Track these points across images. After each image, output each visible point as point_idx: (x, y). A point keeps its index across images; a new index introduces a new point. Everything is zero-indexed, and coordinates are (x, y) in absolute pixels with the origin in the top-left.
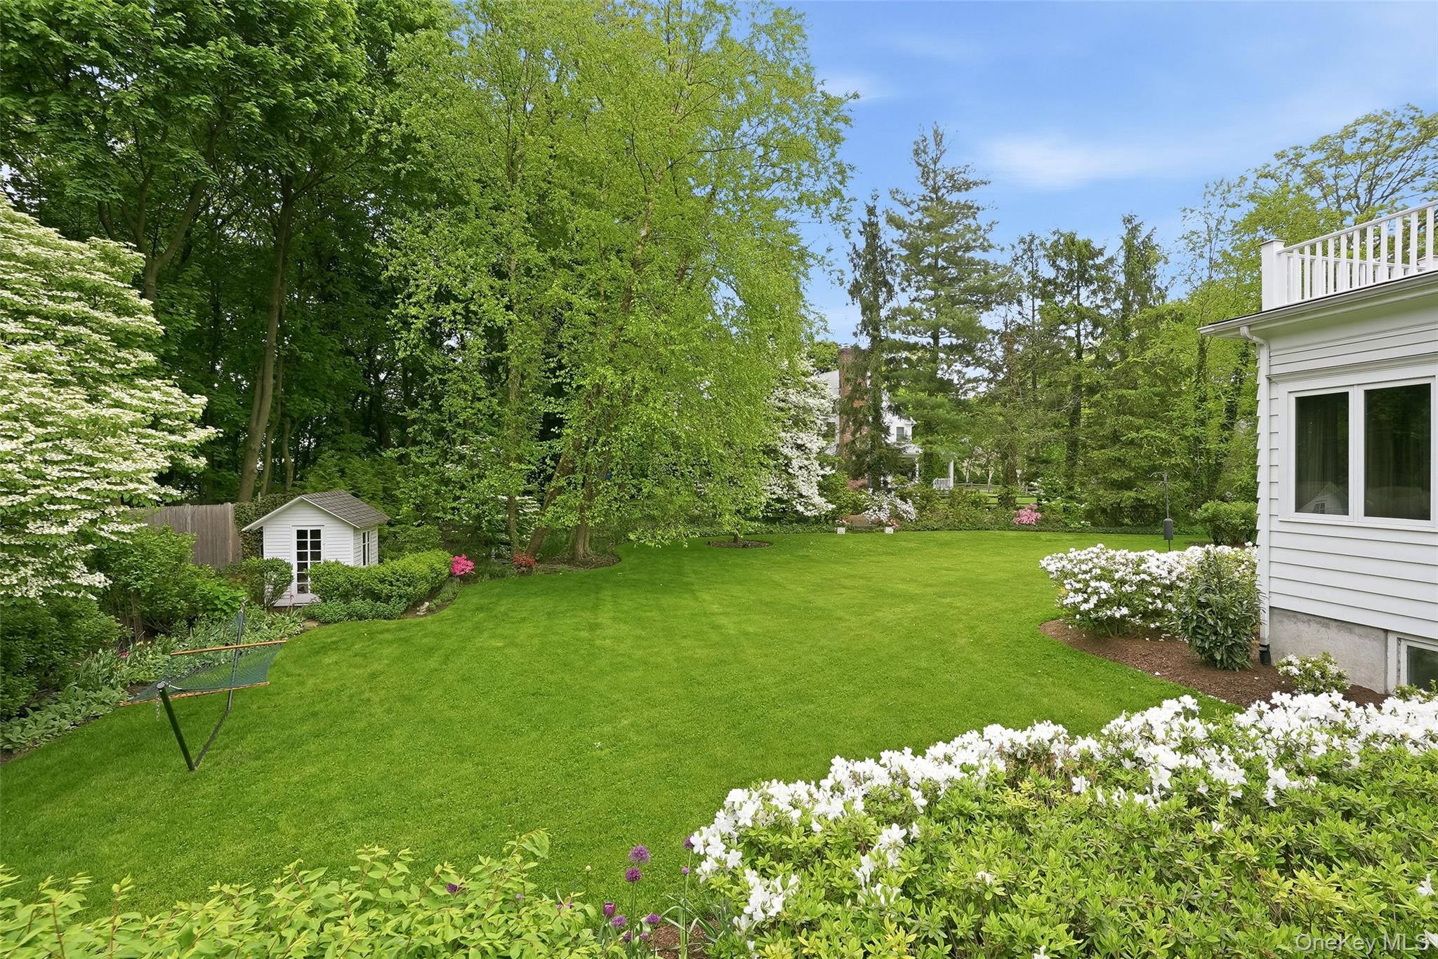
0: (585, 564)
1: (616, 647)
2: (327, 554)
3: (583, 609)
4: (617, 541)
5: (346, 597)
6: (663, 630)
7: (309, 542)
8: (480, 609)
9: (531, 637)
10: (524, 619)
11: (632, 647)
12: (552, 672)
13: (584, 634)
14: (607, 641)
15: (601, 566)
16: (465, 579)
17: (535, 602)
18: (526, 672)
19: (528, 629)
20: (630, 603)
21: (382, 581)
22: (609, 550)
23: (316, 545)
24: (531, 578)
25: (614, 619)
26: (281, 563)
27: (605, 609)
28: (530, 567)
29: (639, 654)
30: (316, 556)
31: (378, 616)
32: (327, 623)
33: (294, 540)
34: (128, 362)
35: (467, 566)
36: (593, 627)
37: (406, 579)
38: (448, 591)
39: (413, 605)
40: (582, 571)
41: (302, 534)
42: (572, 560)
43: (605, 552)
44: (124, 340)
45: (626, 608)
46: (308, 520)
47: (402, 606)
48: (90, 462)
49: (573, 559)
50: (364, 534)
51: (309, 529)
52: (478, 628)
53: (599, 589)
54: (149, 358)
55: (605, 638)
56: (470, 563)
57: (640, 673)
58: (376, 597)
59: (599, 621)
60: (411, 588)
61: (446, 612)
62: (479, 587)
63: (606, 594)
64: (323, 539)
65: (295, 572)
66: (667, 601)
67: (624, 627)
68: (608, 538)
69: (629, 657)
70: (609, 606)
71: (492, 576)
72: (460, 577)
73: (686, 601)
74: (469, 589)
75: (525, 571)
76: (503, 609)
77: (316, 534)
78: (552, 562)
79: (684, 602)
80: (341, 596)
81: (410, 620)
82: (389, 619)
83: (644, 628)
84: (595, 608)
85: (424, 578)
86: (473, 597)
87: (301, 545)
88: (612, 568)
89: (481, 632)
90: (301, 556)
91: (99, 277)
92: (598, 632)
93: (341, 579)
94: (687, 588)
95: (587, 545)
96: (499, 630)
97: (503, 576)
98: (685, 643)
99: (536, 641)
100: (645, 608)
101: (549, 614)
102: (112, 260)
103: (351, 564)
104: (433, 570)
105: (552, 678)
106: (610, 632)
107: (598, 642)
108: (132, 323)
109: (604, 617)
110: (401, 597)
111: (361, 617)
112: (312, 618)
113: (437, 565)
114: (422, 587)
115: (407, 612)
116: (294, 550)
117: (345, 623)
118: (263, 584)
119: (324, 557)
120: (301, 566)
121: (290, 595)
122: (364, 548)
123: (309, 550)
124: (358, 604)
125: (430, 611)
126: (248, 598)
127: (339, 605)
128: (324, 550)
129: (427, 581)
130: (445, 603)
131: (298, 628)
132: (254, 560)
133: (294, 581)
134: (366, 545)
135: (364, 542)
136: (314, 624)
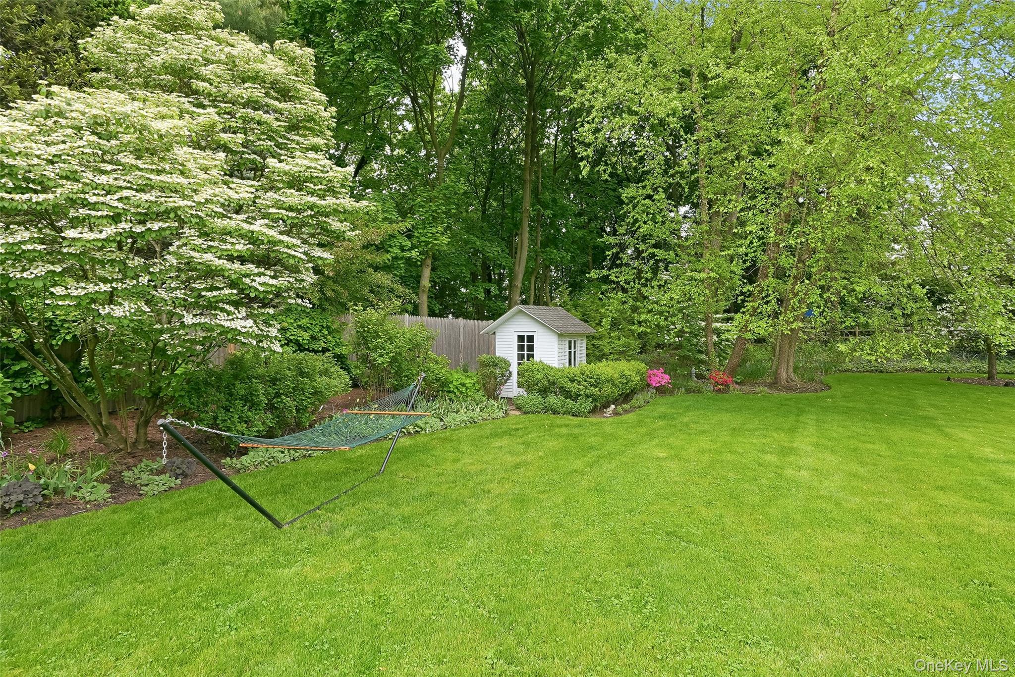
0: (789, 389)
1: (816, 484)
2: (538, 355)
3: (776, 429)
4: (826, 371)
5: (544, 392)
6: (896, 470)
7: (526, 344)
8: (663, 417)
9: (704, 451)
10: (703, 432)
11: (844, 488)
12: (709, 503)
13: (771, 458)
14: (803, 472)
15: (806, 391)
16: (661, 391)
17: (725, 417)
18: (674, 495)
19: (704, 442)
20: (841, 430)
21: (572, 381)
22: (817, 379)
23: (531, 348)
24: (726, 396)
25: (817, 445)
26: (504, 361)
27: (806, 433)
28: (727, 386)
29: (855, 501)
30: (530, 356)
31: (569, 413)
32: (526, 413)
33: (515, 343)
35: (664, 379)
36: (784, 452)
37: (593, 380)
38: (639, 399)
39: (599, 407)
40: (783, 394)
41: (521, 338)
42: (774, 384)
43: (812, 380)
45: (835, 435)
46: (525, 326)
47: (588, 405)
49: (776, 383)
50: (570, 342)
51: (526, 334)
52: (651, 435)
53: (801, 412)
55: (800, 469)
56: (667, 377)
57: (856, 539)
58: (567, 394)
59: (795, 445)
60: (597, 389)
61: (631, 417)
62: (671, 399)
63: (810, 419)
64: (536, 343)
65: (514, 369)
66: (897, 433)
67: (832, 460)
68: (817, 369)
69: (838, 504)
70: (812, 430)
71: (688, 391)
72: (657, 388)
73: (929, 436)
74: (661, 400)
75: (722, 388)
76: (686, 420)
77: (531, 339)
78: (754, 384)
79: (924, 438)
80: (540, 391)
81: (594, 419)
82: (577, 416)
83: (862, 463)
84: (792, 430)
85: (611, 381)
86: (663, 405)
87: (521, 348)
88: (820, 394)
89: (651, 439)
90: (521, 357)
92: (792, 458)
93: (540, 376)
94: (928, 422)
95: (791, 370)
96: (671, 440)
97: (699, 392)
98: (942, 498)
99: (705, 458)
100: (863, 438)
101: (734, 429)
103: (555, 364)
104: (623, 376)
105: (705, 513)
106: (811, 461)
107: (789, 472)
109: (804, 442)
110: (587, 396)
111: (555, 412)
112: (519, 408)
113: (627, 373)
114: (607, 389)
115: (593, 411)
116: (515, 352)
117: (542, 415)
118: (489, 377)
119: (537, 358)
120: (519, 364)
121: (512, 389)
122: (570, 353)
123: (526, 352)
124: (552, 399)
125: (616, 413)
126: (477, 385)
127: (537, 399)
128: (535, 353)
129: (614, 384)
130: (634, 408)
131: (501, 414)
132: (484, 357)
133: (515, 377)
134: (573, 350)
135: (570, 348)
136: (518, 413)
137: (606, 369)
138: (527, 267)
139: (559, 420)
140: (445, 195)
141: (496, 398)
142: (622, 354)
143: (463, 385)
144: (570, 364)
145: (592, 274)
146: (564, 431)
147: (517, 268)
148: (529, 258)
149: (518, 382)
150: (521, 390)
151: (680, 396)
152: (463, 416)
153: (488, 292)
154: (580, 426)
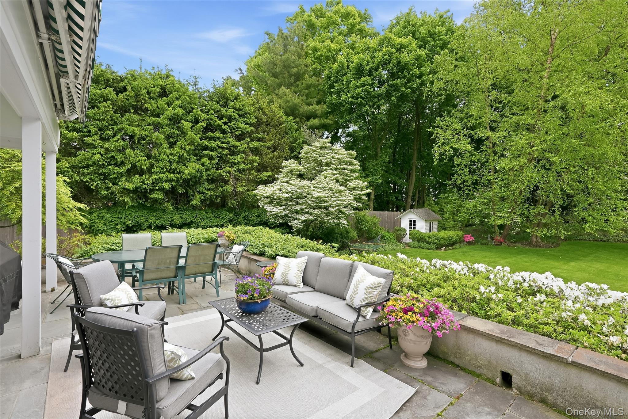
2: (417, 228)
5: (419, 241)
7: (413, 223)
21: (429, 238)
23: (414, 225)
24: (499, 247)
26: (404, 229)
28: (501, 243)
30: (414, 228)
31: (427, 248)
32: (412, 248)
33: (409, 223)
34: (353, 176)
35: (471, 239)
37: (437, 238)
38: (457, 246)
39: (439, 247)
40: (531, 248)
41: (411, 221)
44: (353, 171)
46: (412, 217)
47: (435, 246)
48: (338, 197)
49: (530, 243)
50: (430, 223)
51: (413, 220)
54: (357, 175)
56: (473, 238)
58: (427, 242)
60: (438, 241)
62: (474, 247)
64: (416, 223)
65: (408, 232)
71: (482, 244)
72: (467, 242)
74: (469, 247)
75: (498, 244)
77: (415, 221)
80: (417, 241)
81: (436, 251)
82: (430, 250)
85: (444, 238)
87: (411, 225)
90: (411, 228)
91: (348, 159)
95: (539, 238)
97: (488, 245)
102: (350, 154)
103: (424, 231)
108: (353, 168)
110: (434, 243)
111: (423, 248)
112: (409, 246)
113: (452, 235)
114: (442, 241)
115: (437, 249)
116: (409, 226)
117: (418, 249)
118: (399, 235)
119: (417, 229)
120: (410, 231)
121: (407, 239)
122: (430, 227)
123: (412, 226)
124: (422, 244)
125: (445, 250)
126: (394, 238)
127: (416, 243)
128: (416, 227)
129: (445, 240)
130: (453, 249)
131: (403, 248)
132: (397, 228)
133: (408, 235)
134: (431, 226)
135: (430, 225)
136: (409, 248)
137: (443, 234)
138: (415, 186)
139: (423, 250)
140: (381, 163)
141: (401, 243)
142: (453, 228)
143: (389, 237)
144: (430, 232)
145: (441, 196)
146: (425, 253)
147: (410, 188)
148: (416, 180)
149: (409, 237)
150: (411, 240)
151: (478, 246)
152: (390, 247)
153: (396, 198)
154: (430, 253)
